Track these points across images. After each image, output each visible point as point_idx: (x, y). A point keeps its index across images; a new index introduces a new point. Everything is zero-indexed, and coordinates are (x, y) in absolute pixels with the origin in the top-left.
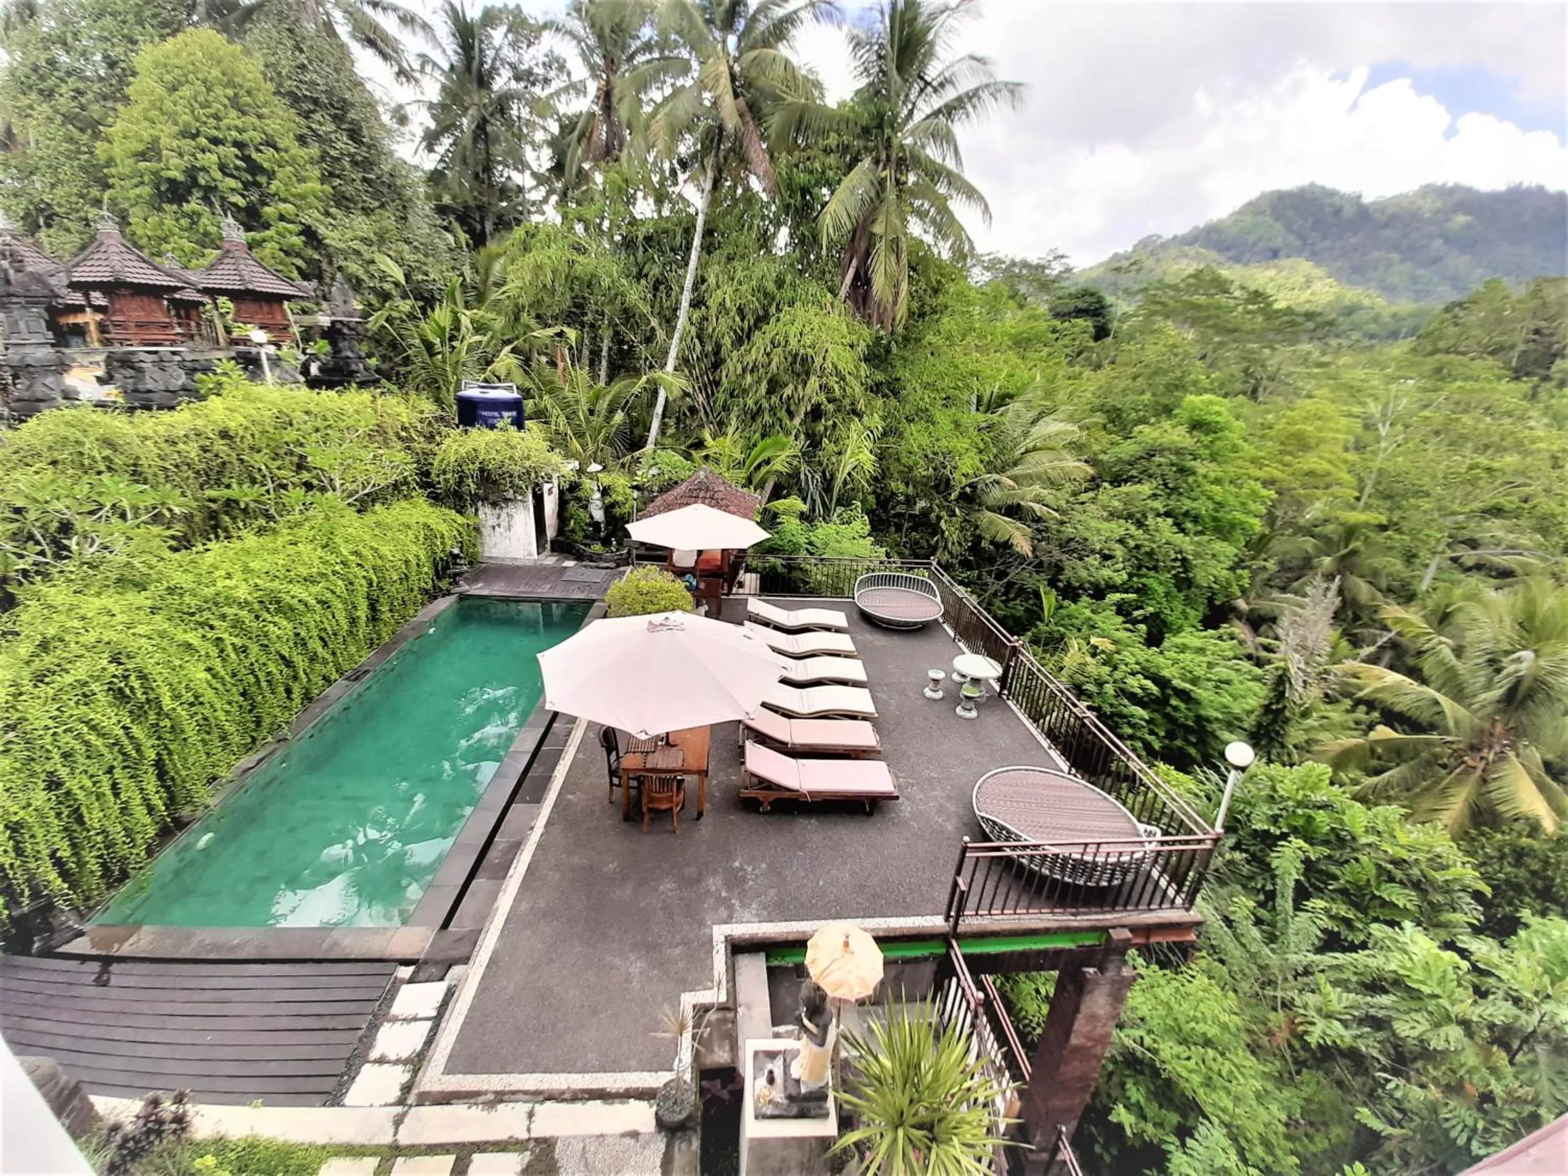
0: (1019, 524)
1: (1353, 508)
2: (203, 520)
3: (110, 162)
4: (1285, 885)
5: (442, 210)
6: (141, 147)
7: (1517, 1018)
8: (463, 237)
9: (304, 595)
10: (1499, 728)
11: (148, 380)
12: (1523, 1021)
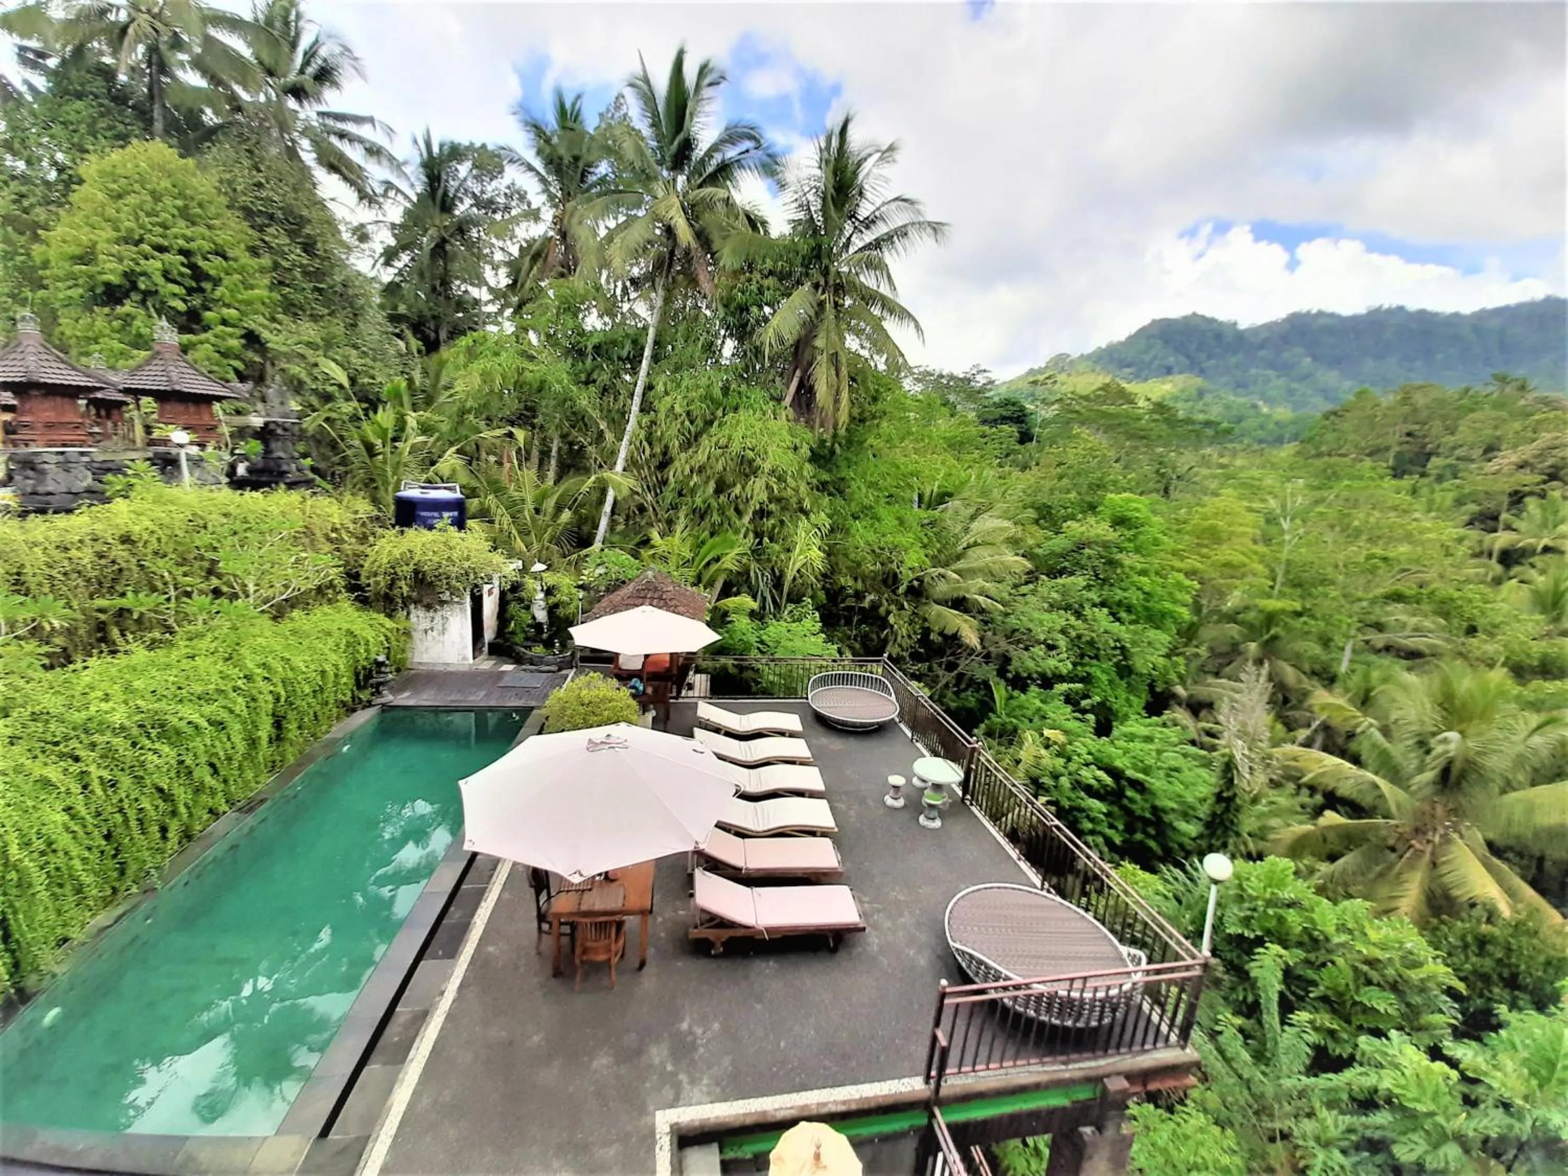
0: (966, 617)
1: (1269, 596)
2: (89, 633)
3: (46, 265)
4: (1269, 999)
5: (395, 319)
6: (78, 251)
7: (1510, 1127)
8: (415, 344)
9: (196, 718)
10: (1439, 810)
11: (50, 482)
12: (1516, 1130)
